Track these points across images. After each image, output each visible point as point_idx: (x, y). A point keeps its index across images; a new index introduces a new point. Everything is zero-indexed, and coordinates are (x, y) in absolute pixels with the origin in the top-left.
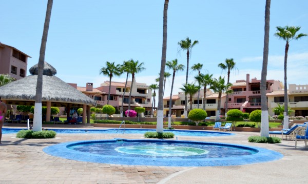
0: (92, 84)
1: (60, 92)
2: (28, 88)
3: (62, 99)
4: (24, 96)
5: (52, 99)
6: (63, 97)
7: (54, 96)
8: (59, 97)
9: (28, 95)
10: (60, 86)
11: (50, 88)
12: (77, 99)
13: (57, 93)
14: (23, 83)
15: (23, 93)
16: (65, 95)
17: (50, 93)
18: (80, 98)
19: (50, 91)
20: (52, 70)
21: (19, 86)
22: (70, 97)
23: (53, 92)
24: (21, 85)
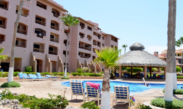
0: (158, 52)
1: (151, 60)
2: (132, 58)
3: (153, 64)
4: (132, 63)
5: (148, 64)
6: (153, 63)
7: (148, 63)
8: (151, 63)
9: (134, 63)
10: (150, 56)
11: (145, 58)
12: (162, 64)
13: (150, 61)
14: (129, 56)
15: (131, 62)
16: (154, 62)
17: (146, 61)
18: (163, 63)
19: (146, 60)
20: (142, 47)
21: (127, 58)
22: (158, 63)
23: (147, 60)
24: (128, 57)
